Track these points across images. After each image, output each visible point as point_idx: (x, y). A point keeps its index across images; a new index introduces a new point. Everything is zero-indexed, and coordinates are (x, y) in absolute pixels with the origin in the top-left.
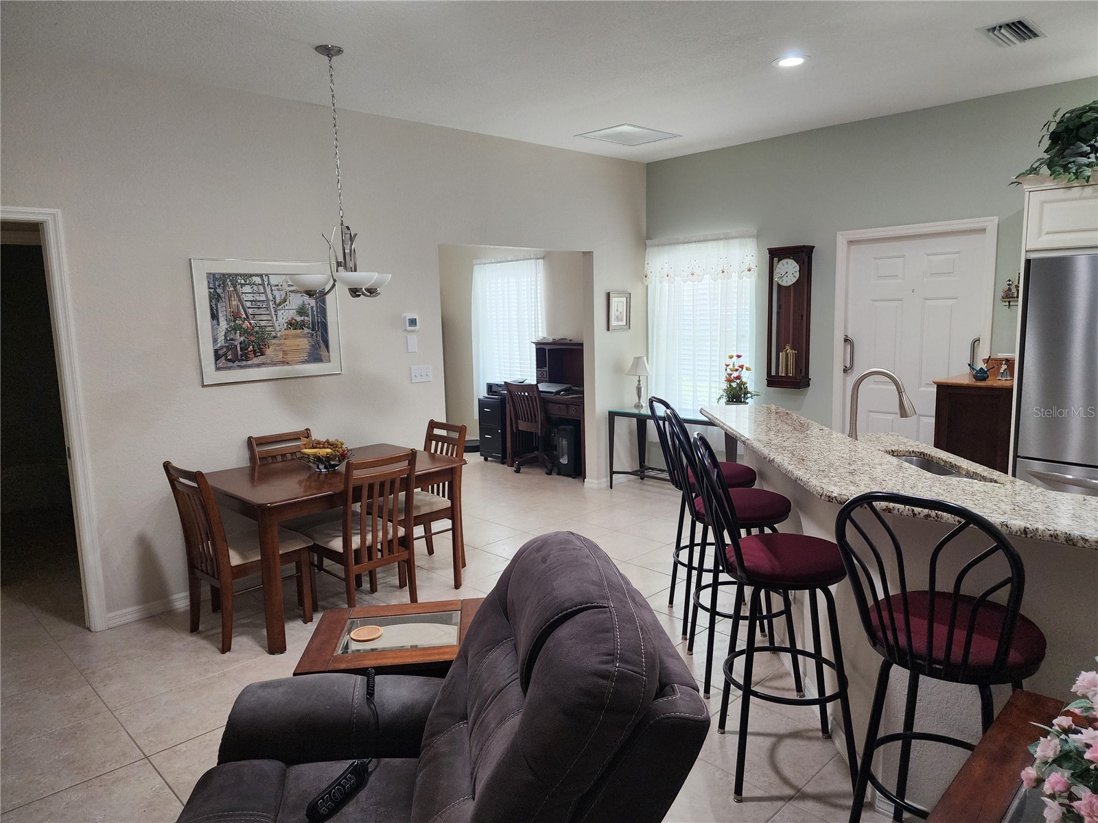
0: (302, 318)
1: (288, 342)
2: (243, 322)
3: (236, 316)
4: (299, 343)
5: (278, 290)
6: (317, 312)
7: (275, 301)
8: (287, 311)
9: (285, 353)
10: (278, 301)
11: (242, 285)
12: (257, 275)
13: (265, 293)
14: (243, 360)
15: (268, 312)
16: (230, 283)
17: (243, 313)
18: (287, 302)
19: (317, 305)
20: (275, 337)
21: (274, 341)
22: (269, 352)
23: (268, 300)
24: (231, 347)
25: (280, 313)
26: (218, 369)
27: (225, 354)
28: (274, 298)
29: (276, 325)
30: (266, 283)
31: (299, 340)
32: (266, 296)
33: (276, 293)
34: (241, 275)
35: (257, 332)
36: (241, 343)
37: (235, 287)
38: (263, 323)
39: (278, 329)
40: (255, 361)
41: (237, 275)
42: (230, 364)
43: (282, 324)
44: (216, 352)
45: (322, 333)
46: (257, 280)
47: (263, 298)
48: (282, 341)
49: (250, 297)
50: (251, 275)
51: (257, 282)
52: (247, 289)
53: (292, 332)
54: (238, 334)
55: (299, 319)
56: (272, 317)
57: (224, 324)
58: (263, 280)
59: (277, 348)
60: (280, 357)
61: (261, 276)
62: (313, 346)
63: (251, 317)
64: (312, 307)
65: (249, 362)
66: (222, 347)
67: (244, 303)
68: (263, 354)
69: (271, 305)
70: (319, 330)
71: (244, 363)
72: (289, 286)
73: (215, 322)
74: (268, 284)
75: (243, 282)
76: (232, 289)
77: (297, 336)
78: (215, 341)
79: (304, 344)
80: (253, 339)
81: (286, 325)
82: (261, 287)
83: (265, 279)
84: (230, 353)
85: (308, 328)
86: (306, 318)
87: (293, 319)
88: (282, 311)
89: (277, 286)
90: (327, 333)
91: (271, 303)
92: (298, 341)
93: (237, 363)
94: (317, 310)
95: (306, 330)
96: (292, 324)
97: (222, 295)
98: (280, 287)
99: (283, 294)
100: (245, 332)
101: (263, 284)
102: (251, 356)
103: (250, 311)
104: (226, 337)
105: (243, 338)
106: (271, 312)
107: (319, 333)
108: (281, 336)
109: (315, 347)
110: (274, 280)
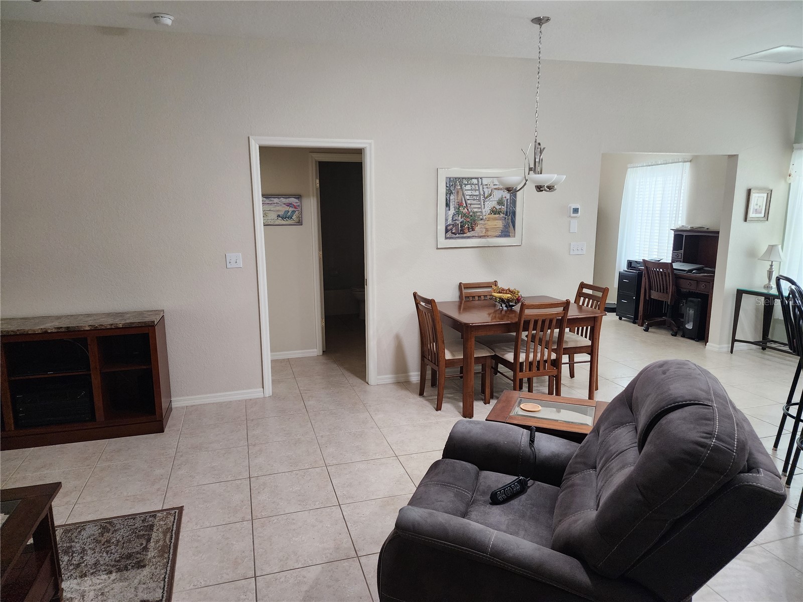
0: (500, 207)
1: (489, 223)
2: (464, 209)
3: (460, 205)
4: (496, 224)
5: (487, 188)
6: (510, 203)
7: (484, 196)
8: (491, 202)
9: (487, 230)
10: (486, 196)
11: (466, 185)
12: (476, 178)
13: (479, 190)
14: (462, 234)
15: (479, 203)
16: (458, 184)
17: (464, 203)
18: (492, 196)
19: (510, 198)
20: (482, 219)
21: (481, 222)
22: (477, 229)
23: (480, 194)
24: (455, 225)
25: (486, 203)
26: (446, 238)
27: (451, 229)
28: (484, 193)
29: (484, 211)
30: (480, 183)
32: (479, 192)
33: (485, 190)
34: (465, 178)
35: (471, 216)
36: (461, 223)
37: (461, 186)
38: (475, 210)
39: (484, 214)
40: (468, 234)
41: (463, 178)
42: (454, 236)
43: (487, 211)
44: (446, 227)
45: (512, 217)
46: (475, 181)
47: (477, 193)
48: (486, 222)
49: (469, 193)
50: (472, 178)
51: (475, 183)
52: (468, 187)
53: (493, 216)
54: (460, 217)
55: (498, 207)
56: (481, 206)
57: (452, 211)
58: (478, 181)
59: (483, 227)
60: (484, 232)
61: (477, 178)
62: (505, 226)
63: (469, 206)
64: (507, 200)
65: (465, 235)
66: (450, 225)
67: (466, 196)
68: (473, 230)
69: (482, 198)
70: (510, 215)
71: (462, 235)
72: (494, 185)
73: (448, 208)
75: (466, 183)
76: (459, 187)
77: (495, 219)
78: (446, 220)
79: (500, 224)
80: (468, 220)
81: (489, 211)
82: (477, 186)
83: (480, 180)
84: (454, 228)
85: (503, 214)
86: (502, 207)
87: (494, 207)
88: (488, 202)
89: (487, 185)
90: (515, 217)
91: (482, 196)
92: (495, 222)
93: (457, 235)
94: (510, 201)
95: (502, 215)
96: (494, 211)
97: (453, 191)
99: (490, 190)
100: (464, 215)
101: (478, 184)
102: (466, 231)
103: (469, 202)
104: (453, 219)
105: (463, 219)
106: (481, 202)
107: (510, 217)
108: (486, 218)
109: (506, 227)
110: (485, 181)
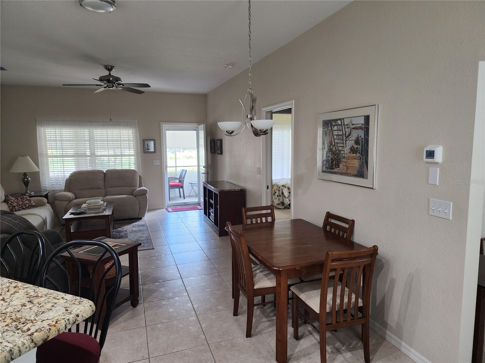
0: (357, 146)
1: (349, 161)
2: (333, 147)
3: (331, 143)
4: (354, 163)
5: (348, 128)
6: (364, 142)
7: (346, 135)
8: (350, 141)
9: (347, 168)
10: (347, 135)
11: (334, 126)
13: (342, 130)
16: (330, 125)
17: (333, 142)
18: (351, 135)
19: (364, 137)
20: (344, 157)
21: (344, 160)
22: (341, 166)
23: (343, 134)
24: (327, 161)
25: (347, 143)
26: (323, 172)
27: (326, 164)
28: (346, 133)
29: (345, 149)
30: (343, 124)
31: (354, 160)
32: (343, 132)
33: (347, 129)
35: (337, 154)
36: (331, 159)
37: (331, 127)
38: (340, 148)
39: (346, 153)
40: (336, 170)
41: (332, 120)
42: (327, 170)
43: (348, 149)
44: (323, 162)
45: (366, 157)
46: (340, 122)
47: (341, 133)
48: (347, 160)
49: (336, 133)
50: (337, 120)
51: (339, 124)
52: (335, 128)
53: (352, 155)
54: (331, 154)
56: (344, 145)
57: (326, 148)
59: (345, 164)
60: (345, 170)
61: (340, 119)
62: (360, 166)
63: (336, 144)
64: (362, 139)
65: (333, 170)
66: (325, 160)
67: (334, 136)
68: (338, 167)
69: (344, 137)
70: (364, 155)
71: (332, 170)
72: (352, 125)
73: (324, 147)
74: (344, 124)
75: (334, 124)
76: (330, 128)
77: (354, 158)
79: (357, 164)
80: (336, 157)
81: (349, 150)
82: (341, 126)
83: (342, 121)
85: (359, 153)
86: (359, 147)
87: (353, 146)
88: (348, 141)
89: (347, 125)
90: (368, 157)
91: (344, 136)
93: (329, 170)
95: (358, 155)
96: (352, 150)
97: (327, 132)
98: (348, 126)
99: (349, 129)
100: (334, 153)
102: (334, 167)
103: (336, 141)
104: (326, 155)
105: (332, 156)
106: (344, 142)
107: (364, 157)
108: (347, 157)
109: (361, 166)
110: (346, 122)
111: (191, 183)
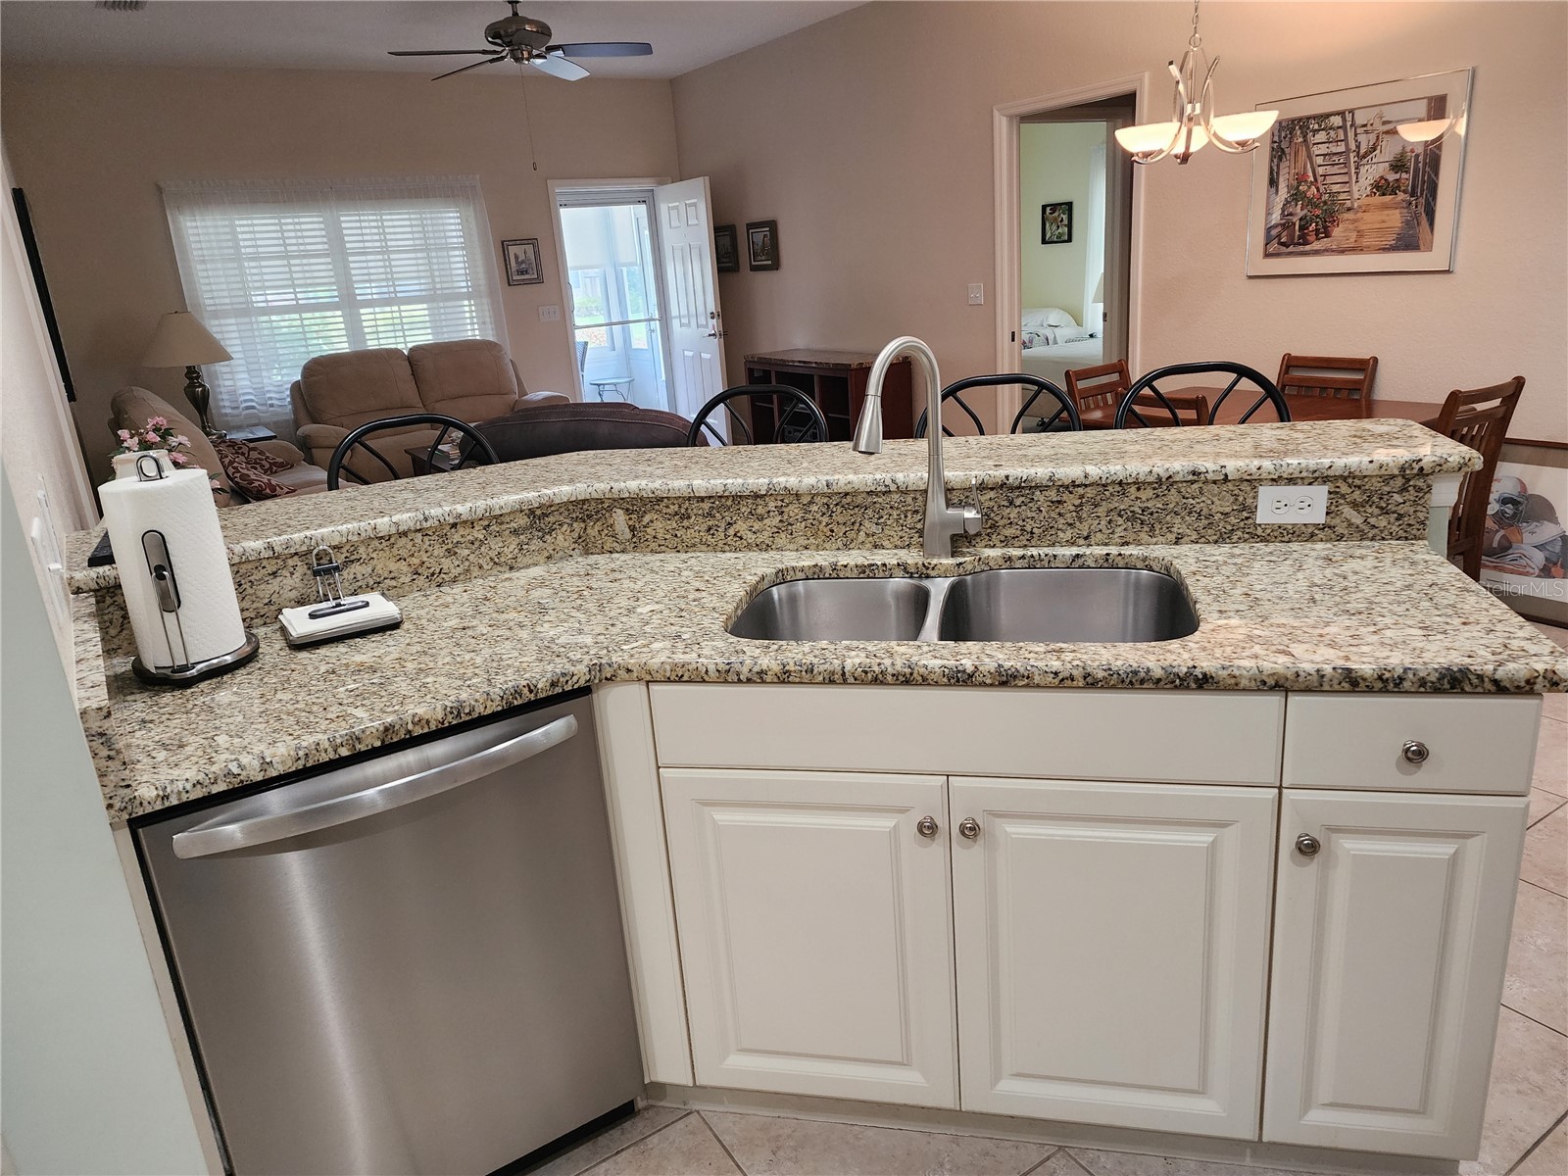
0: (1397, 176)
1: (1367, 216)
2: (1309, 187)
3: (1301, 179)
4: (1386, 218)
5: (1366, 132)
6: (1425, 164)
7: (1358, 153)
8: (1374, 166)
9: (1360, 234)
10: (1362, 151)
11: (1315, 132)
12: (1338, 114)
13: (1346, 140)
14: (1300, 244)
15: (1345, 170)
16: (1299, 132)
17: (1310, 174)
18: (1378, 151)
19: (1426, 150)
20: (1349, 209)
21: (1346, 216)
22: (1337, 232)
23: (1348, 150)
24: (1286, 226)
25: (1363, 170)
26: (1267, 255)
27: (1279, 236)
28: (1358, 147)
29: (1355, 188)
30: (1349, 124)
31: (1386, 212)
32: (1347, 145)
33: (1362, 138)
34: (1314, 117)
35: (1325, 203)
36: (1301, 219)
37: (1305, 137)
38: (1335, 188)
39: (1356, 196)
40: (1316, 245)
41: (1309, 118)
42: (1284, 249)
43: (1363, 188)
44: (1269, 230)
45: (1427, 200)
46: (1337, 121)
47: (1342, 148)
48: (1359, 215)
49: (1323, 149)
50: (1328, 116)
51: (1336, 125)
52: (1321, 136)
53: (1378, 199)
54: (1299, 207)
55: (1392, 177)
56: (1350, 178)
57: (1283, 193)
58: (1344, 120)
59: (1351, 227)
60: (1352, 240)
61: (1342, 114)
62: (1407, 222)
63: (1320, 179)
64: (1417, 156)
65: (1308, 248)
66: (1275, 226)
67: (1314, 158)
68: (1328, 235)
69: (1352, 158)
70: (1422, 194)
71: (1301, 248)
72: (1384, 123)
73: (1273, 190)
74: (1351, 126)
75: (1316, 127)
76: (1301, 140)
77: (1385, 207)
78: (1269, 214)
79: (1395, 219)
80: (1318, 212)
81: (1369, 188)
82: (1341, 132)
83: (1349, 117)
84: (1285, 233)
85: (1405, 192)
86: (1404, 175)
87: (1382, 178)
88: (1366, 167)
89: (1365, 126)
90: (1434, 198)
91: (1352, 155)
92: (1384, 215)
93: (1291, 249)
94: (1425, 160)
95: (1401, 196)
96: (1381, 187)
97: (1287, 151)
98: (1369, 128)
99: (1372, 137)
100: (1311, 203)
101: (1343, 127)
102: (1311, 238)
103: (1321, 171)
104: (1283, 211)
105: (1305, 211)
106: (1350, 169)
107: (1422, 201)
108: (1360, 207)
109: (1411, 224)
110: (1361, 118)
111: (599, 385)
